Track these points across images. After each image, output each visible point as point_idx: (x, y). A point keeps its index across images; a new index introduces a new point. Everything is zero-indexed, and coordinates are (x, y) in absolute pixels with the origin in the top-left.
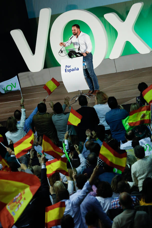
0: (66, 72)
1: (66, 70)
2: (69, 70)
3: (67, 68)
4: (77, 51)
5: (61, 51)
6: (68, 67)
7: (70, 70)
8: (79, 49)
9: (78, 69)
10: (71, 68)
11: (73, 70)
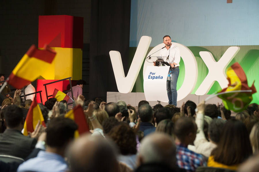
0: (149, 78)
1: (150, 76)
2: (152, 77)
3: (151, 74)
4: (165, 60)
5: (150, 57)
6: (153, 74)
7: (154, 78)
8: (168, 58)
9: (162, 78)
10: (155, 75)
11: (157, 78)
